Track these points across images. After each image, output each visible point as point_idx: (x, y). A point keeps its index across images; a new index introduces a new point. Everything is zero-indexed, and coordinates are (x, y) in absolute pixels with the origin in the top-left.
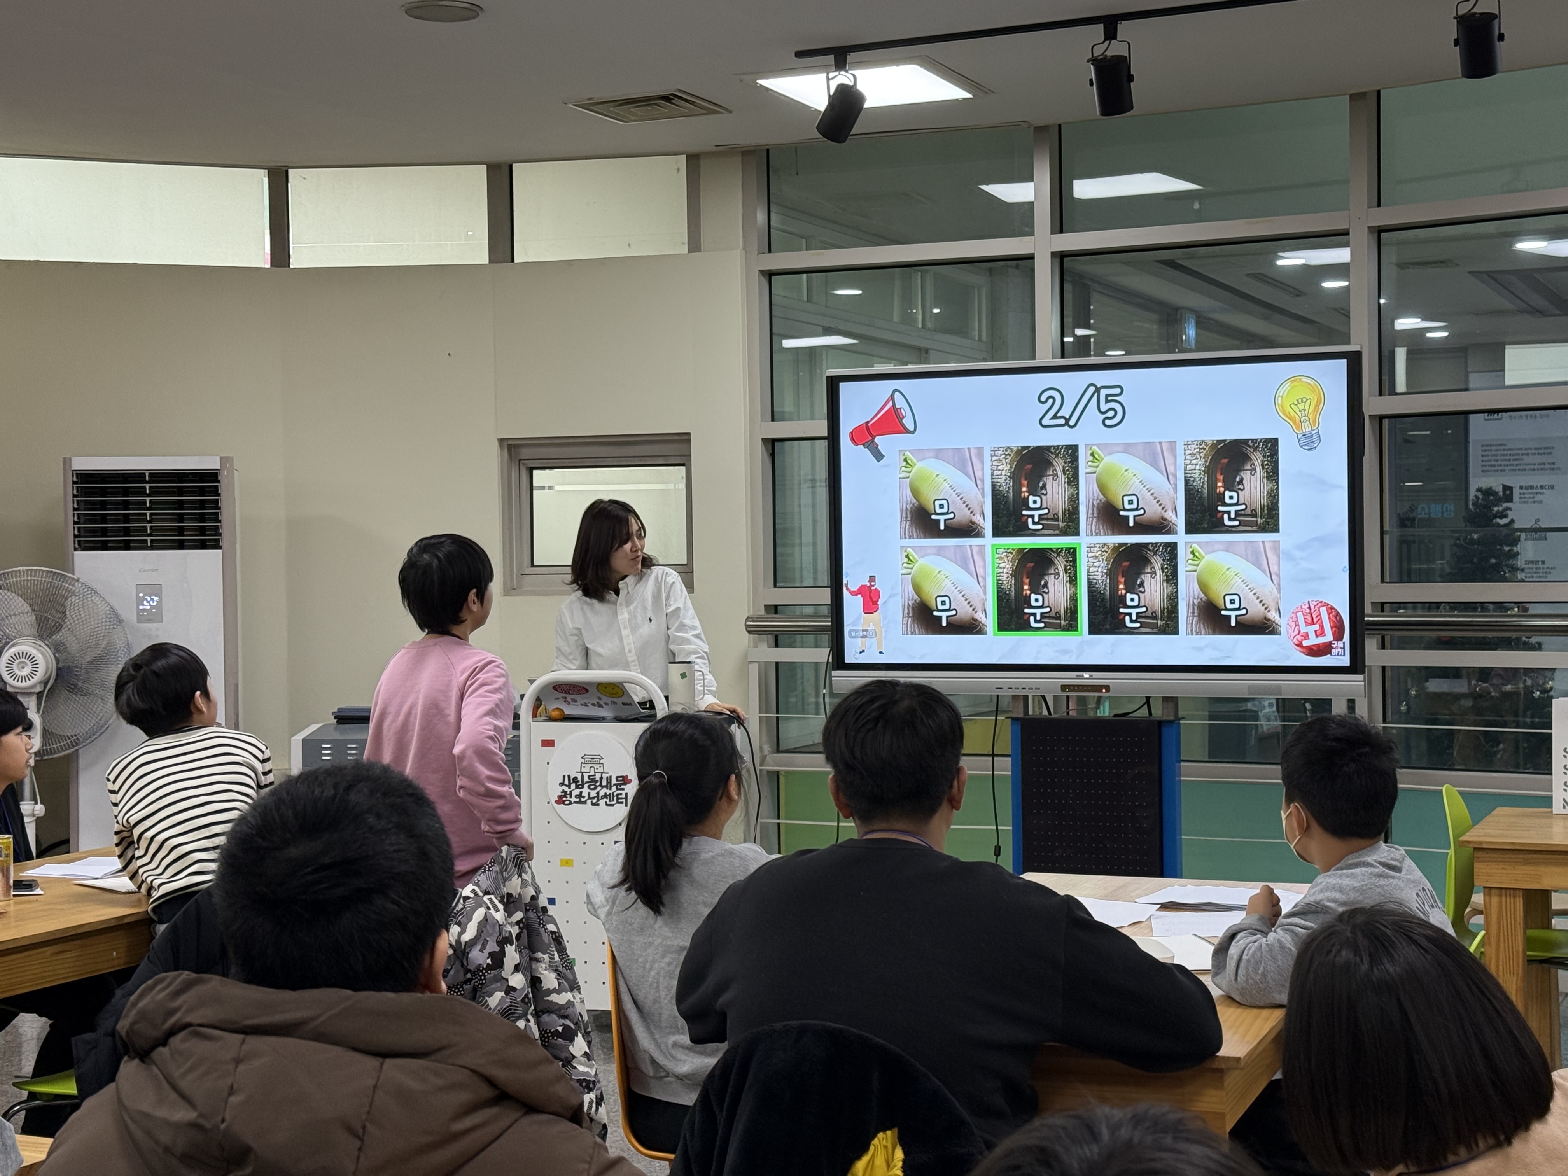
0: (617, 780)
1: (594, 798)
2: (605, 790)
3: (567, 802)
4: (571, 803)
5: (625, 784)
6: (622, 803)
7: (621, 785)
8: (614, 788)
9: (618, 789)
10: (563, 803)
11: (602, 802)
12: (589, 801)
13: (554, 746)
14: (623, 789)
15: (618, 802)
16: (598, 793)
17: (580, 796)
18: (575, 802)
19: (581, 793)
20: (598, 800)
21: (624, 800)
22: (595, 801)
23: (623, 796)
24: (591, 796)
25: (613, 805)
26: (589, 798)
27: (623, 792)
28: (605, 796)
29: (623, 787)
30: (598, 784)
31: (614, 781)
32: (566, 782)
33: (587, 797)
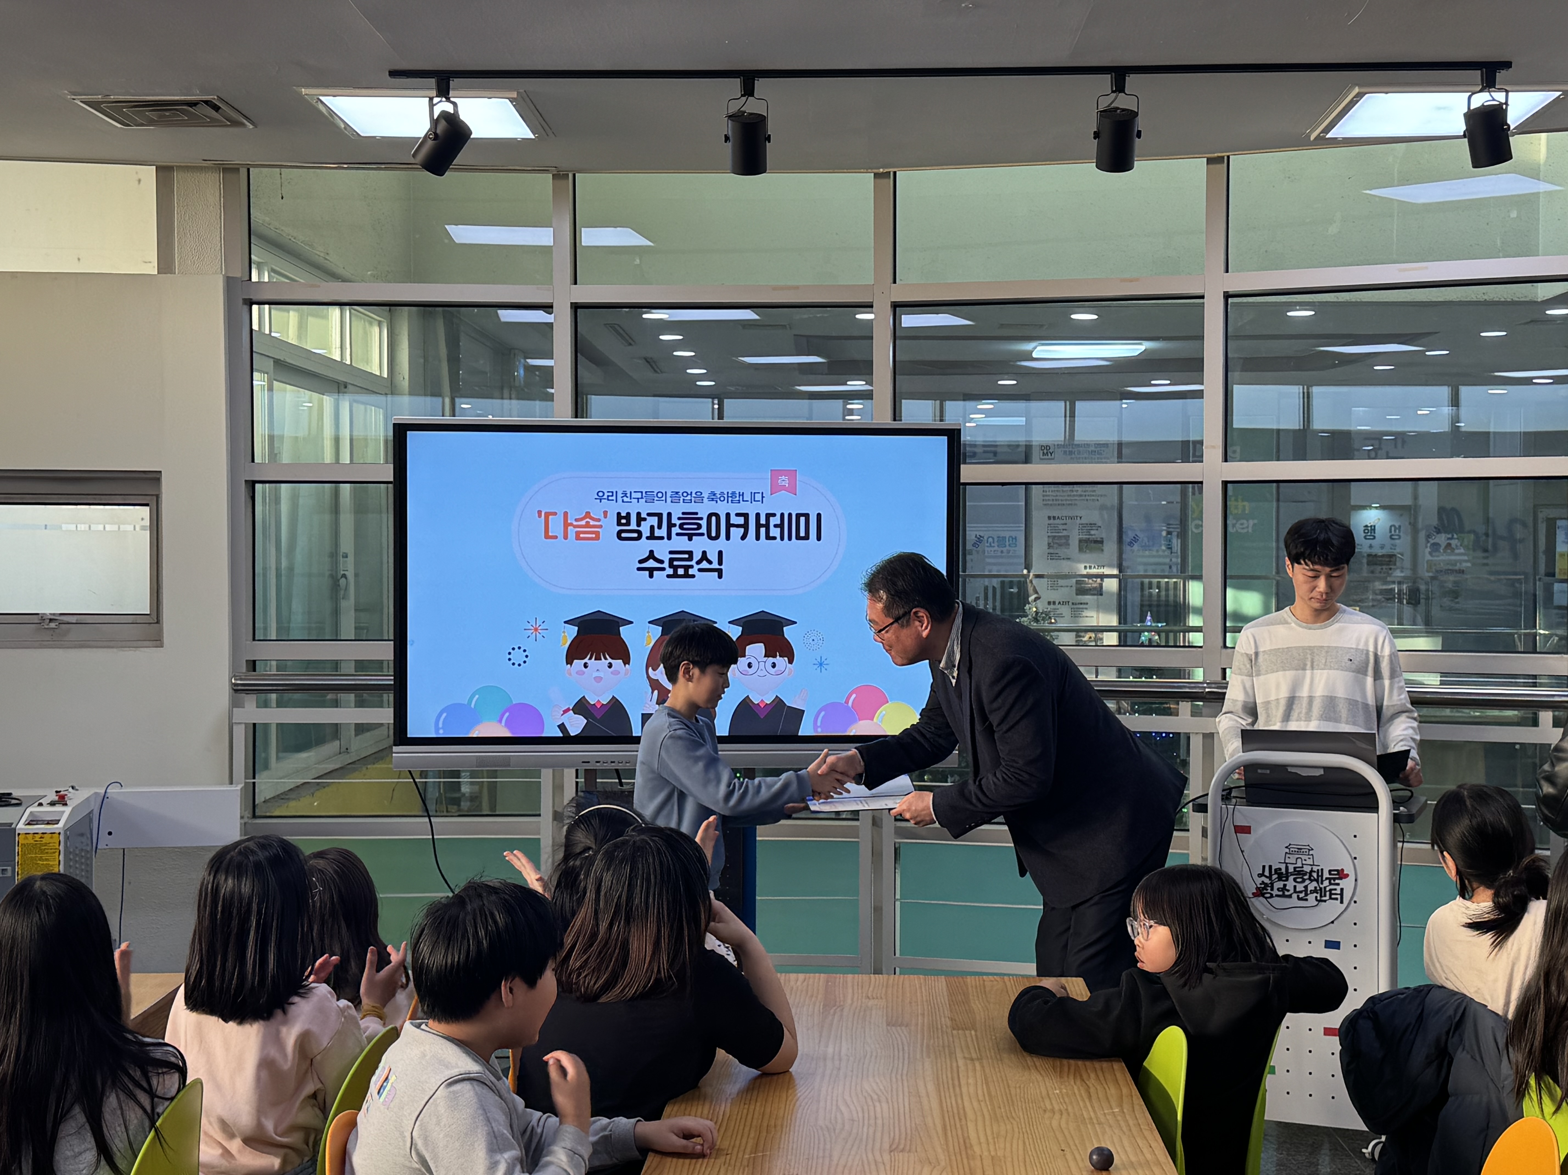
0: (1330, 874)
1: (1301, 892)
2: (1315, 884)
3: (1268, 895)
4: (1272, 896)
5: (1340, 878)
6: (1336, 899)
7: (1334, 879)
8: (1326, 883)
9: (1330, 884)
10: (1263, 895)
11: (1312, 897)
12: (1295, 896)
13: (1250, 833)
14: (1338, 884)
15: (1331, 898)
16: (1306, 887)
17: (1284, 888)
18: (1277, 896)
19: (1285, 885)
20: (1306, 895)
21: (1339, 897)
22: (1302, 895)
23: (1339, 892)
24: (1298, 890)
25: (1325, 901)
26: (1295, 892)
27: (1338, 888)
28: (1315, 891)
29: (1337, 881)
30: (1306, 877)
31: (1326, 875)
32: (1267, 873)
33: (1292, 891)
